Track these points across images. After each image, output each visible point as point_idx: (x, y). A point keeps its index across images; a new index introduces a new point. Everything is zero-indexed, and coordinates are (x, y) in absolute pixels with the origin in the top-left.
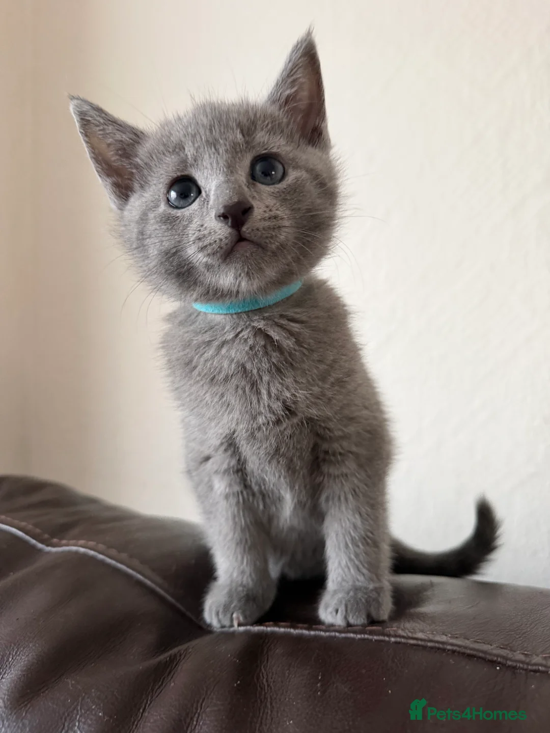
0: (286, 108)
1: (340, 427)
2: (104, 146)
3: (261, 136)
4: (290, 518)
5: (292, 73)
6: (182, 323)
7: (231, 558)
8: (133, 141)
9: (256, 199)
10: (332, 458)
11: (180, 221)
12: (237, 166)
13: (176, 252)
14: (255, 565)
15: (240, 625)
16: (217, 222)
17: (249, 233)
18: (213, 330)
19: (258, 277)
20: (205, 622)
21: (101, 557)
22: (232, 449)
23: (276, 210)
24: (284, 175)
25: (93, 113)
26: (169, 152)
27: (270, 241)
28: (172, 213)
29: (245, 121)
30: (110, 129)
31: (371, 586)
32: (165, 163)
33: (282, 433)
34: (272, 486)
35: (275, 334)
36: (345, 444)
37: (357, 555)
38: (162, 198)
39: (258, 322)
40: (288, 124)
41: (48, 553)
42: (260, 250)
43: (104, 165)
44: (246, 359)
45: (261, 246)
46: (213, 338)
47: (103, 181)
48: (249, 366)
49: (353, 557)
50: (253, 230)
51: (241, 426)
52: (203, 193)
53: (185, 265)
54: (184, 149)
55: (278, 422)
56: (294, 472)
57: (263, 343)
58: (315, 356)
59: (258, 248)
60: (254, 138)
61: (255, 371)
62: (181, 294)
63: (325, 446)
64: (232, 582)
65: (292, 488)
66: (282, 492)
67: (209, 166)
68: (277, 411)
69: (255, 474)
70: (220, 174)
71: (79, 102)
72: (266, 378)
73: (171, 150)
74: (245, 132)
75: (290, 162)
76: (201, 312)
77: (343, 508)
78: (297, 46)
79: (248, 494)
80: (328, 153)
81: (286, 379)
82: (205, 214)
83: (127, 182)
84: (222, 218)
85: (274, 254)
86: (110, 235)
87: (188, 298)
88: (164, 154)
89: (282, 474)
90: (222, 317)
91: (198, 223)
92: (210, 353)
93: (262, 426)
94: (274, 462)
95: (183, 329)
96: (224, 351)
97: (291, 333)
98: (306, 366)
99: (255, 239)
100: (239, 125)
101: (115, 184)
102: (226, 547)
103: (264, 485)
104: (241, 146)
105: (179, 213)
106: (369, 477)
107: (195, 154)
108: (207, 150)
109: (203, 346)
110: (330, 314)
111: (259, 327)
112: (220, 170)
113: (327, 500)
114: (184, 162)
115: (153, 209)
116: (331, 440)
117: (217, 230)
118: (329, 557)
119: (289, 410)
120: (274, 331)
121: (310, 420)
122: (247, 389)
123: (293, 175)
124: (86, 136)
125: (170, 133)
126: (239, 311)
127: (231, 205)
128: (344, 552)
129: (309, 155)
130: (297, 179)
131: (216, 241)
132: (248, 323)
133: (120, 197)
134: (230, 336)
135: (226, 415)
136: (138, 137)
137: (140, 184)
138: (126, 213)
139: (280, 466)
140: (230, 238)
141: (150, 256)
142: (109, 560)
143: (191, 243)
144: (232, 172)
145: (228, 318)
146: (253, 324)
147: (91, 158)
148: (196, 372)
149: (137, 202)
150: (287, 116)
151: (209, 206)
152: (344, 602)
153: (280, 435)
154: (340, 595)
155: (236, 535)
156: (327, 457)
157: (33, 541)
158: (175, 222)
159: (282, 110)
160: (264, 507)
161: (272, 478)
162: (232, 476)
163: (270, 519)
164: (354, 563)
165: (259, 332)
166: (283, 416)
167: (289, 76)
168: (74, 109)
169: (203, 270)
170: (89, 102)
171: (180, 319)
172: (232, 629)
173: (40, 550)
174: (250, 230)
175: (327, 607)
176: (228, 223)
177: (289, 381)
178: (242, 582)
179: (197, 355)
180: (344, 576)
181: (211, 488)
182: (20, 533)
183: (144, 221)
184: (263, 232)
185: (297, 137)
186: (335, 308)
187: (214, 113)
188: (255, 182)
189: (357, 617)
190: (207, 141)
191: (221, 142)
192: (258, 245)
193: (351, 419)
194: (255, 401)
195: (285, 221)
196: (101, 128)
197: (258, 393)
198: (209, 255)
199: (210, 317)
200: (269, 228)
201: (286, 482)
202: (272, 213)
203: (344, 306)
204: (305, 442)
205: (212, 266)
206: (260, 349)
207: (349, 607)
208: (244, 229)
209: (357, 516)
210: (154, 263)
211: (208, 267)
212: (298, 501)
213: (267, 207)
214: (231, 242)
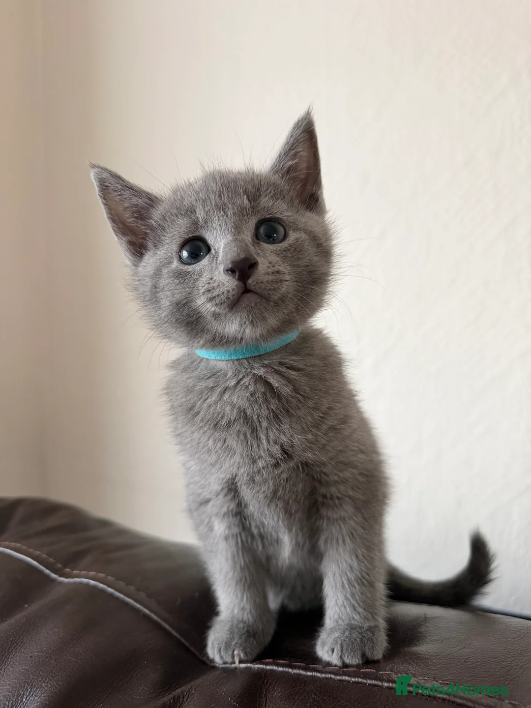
0: (288, 177)
1: (335, 472)
2: (120, 209)
3: (265, 201)
4: (289, 558)
5: (293, 147)
6: (185, 370)
7: (232, 595)
8: (147, 204)
9: (260, 256)
10: (330, 502)
11: (191, 275)
12: (244, 228)
13: (187, 303)
14: (255, 601)
15: (241, 662)
16: (225, 276)
17: (254, 285)
18: (216, 376)
19: (261, 325)
20: (208, 657)
21: (110, 590)
22: (232, 494)
23: (279, 266)
24: (285, 236)
25: (112, 180)
26: (181, 214)
27: (272, 293)
28: (184, 268)
29: (251, 188)
30: (127, 193)
31: (366, 625)
32: (178, 224)
33: (279, 476)
34: (270, 529)
35: (275, 381)
36: (342, 488)
37: (353, 595)
38: (175, 256)
39: (259, 369)
40: (289, 191)
41: (61, 583)
42: (264, 300)
43: (119, 224)
44: (247, 405)
45: (264, 297)
46: (216, 384)
47: (119, 239)
48: (249, 412)
49: (348, 596)
50: (257, 283)
51: (242, 470)
52: (213, 251)
53: (194, 315)
54: (196, 212)
55: (276, 465)
56: (291, 515)
57: (263, 390)
58: (310, 404)
59: (262, 299)
60: (259, 203)
61: (255, 417)
62: (189, 340)
63: (323, 490)
64: (232, 618)
65: (290, 530)
66: (281, 536)
67: (218, 227)
68: (276, 454)
69: (255, 517)
70: (228, 234)
71: (100, 170)
72: (265, 424)
73: (183, 213)
74: (251, 198)
75: (291, 225)
76: (203, 358)
77: (341, 550)
78: (298, 123)
79: (246, 536)
80: (323, 217)
81: (282, 426)
82: (214, 269)
83: (141, 241)
84: (229, 272)
85: (276, 304)
86: (125, 289)
87: (195, 344)
88: (177, 216)
89: (280, 517)
90: (224, 363)
91: (207, 277)
92: (214, 398)
93: (262, 469)
94: (273, 506)
95: (185, 375)
96: (226, 396)
97: (289, 380)
98: (301, 413)
99: (259, 291)
100: (246, 192)
101: (130, 242)
102: (227, 584)
103: (263, 527)
104: (248, 210)
105: (190, 268)
106: (365, 519)
107: (205, 217)
108: (217, 213)
109: (206, 392)
110: (326, 362)
111: (260, 374)
112: (228, 231)
113: (326, 542)
114: (195, 223)
115: (167, 266)
116: (328, 484)
117: (225, 283)
118: (327, 595)
119: (287, 454)
120: (273, 379)
121: (306, 465)
122: (248, 435)
123: (293, 236)
124: (104, 199)
125: (182, 197)
126: (241, 357)
127: (238, 261)
128: (340, 591)
129: (307, 219)
130: (297, 240)
131: (224, 293)
132: (249, 370)
133: (134, 254)
134: (232, 383)
135: (227, 461)
136: (153, 201)
137: (154, 243)
138: (140, 269)
139: (278, 509)
140: (236, 290)
141: (162, 307)
142: (117, 594)
143: (201, 294)
144: (239, 233)
145: (230, 364)
146: (253, 371)
147: (108, 218)
148: (199, 418)
149: (150, 260)
150: (289, 184)
151: (218, 262)
152: (339, 642)
153: (277, 478)
154: (337, 635)
155: (236, 574)
156: (326, 501)
157: (47, 571)
158: (186, 276)
159: (284, 179)
160: (263, 547)
161: (271, 522)
162: (231, 519)
163: (269, 559)
164: (350, 602)
165: (259, 379)
166: (281, 459)
167: (290, 150)
168: (94, 176)
169: (209, 318)
170: (108, 170)
171: (183, 366)
172: (233, 666)
173: (53, 580)
174: (255, 283)
175: (323, 644)
176: (235, 276)
177: (285, 427)
178: (243, 618)
179: (200, 400)
180: (340, 614)
181: (211, 529)
182: (35, 563)
183: (158, 276)
184: (267, 284)
185: (296, 202)
186: (331, 356)
187: (222, 181)
188: (259, 241)
189: (352, 657)
190: (217, 206)
191: (230, 206)
192: (261, 296)
193: (348, 465)
194: (255, 447)
195: (287, 276)
196: (119, 193)
197: (258, 438)
198: (217, 305)
199: (212, 363)
200: (272, 281)
201: (284, 525)
202: (275, 269)
203: (339, 354)
204: (300, 486)
205: (220, 314)
206: (260, 395)
207: (345, 647)
208: (250, 281)
209: (354, 558)
210: (165, 313)
211: (216, 316)
212: (296, 542)
213: (270, 263)
214: (238, 293)
